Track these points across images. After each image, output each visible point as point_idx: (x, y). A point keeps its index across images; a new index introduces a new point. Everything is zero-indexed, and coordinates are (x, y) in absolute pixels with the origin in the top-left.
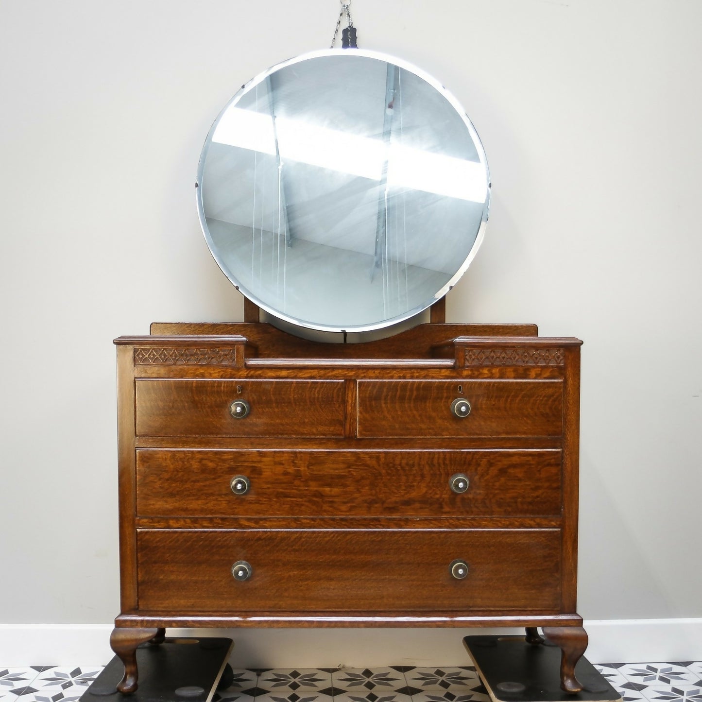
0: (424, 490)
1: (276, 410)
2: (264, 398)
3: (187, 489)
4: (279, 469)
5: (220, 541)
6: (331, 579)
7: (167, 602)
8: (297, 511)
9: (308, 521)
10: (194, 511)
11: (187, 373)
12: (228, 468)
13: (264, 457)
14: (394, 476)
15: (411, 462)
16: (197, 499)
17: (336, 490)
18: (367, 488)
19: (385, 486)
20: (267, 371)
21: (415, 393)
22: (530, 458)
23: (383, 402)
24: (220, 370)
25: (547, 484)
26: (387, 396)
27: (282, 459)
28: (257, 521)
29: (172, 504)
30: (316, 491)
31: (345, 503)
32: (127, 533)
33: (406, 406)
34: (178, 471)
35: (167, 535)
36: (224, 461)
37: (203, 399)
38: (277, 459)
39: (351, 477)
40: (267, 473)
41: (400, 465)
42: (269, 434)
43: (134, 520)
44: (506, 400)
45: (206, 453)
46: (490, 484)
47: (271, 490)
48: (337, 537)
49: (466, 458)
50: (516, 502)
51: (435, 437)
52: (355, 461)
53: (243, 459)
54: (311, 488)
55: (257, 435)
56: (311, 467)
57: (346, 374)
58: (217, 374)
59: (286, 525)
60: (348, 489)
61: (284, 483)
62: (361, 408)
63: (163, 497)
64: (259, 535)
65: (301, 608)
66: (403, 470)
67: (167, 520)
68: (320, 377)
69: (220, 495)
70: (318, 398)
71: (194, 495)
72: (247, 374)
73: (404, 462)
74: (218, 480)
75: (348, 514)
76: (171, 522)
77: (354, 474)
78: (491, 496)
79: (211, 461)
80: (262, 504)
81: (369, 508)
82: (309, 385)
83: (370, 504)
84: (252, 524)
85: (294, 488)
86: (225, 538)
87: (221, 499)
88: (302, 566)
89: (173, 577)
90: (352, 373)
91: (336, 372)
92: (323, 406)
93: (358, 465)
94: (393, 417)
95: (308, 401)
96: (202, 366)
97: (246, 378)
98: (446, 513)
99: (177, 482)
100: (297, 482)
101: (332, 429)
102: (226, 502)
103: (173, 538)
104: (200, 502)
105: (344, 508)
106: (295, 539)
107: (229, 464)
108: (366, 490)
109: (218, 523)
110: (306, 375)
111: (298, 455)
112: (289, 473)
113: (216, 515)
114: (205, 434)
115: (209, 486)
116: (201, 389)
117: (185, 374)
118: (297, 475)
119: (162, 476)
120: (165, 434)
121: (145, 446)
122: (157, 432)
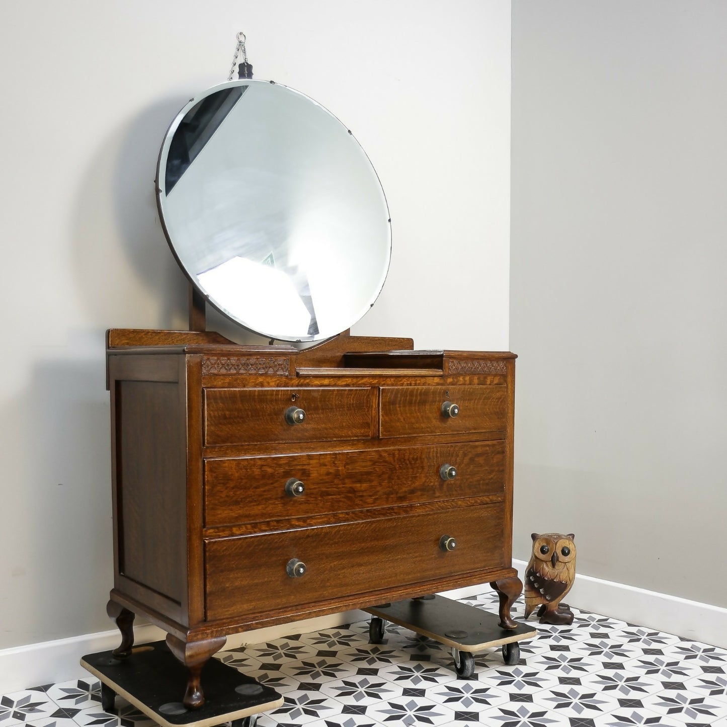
0: (423, 479)
1: (322, 416)
2: (313, 405)
3: (250, 495)
4: (323, 470)
5: (276, 542)
6: (361, 565)
7: (233, 608)
8: (336, 507)
9: (344, 516)
10: (255, 516)
11: (249, 382)
12: (284, 472)
13: (312, 459)
14: (404, 469)
15: (415, 457)
16: (258, 505)
17: (365, 486)
18: (386, 481)
19: (399, 478)
20: (314, 379)
21: (419, 398)
22: (488, 448)
24: (276, 380)
25: (497, 469)
26: (400, 400)
27: (326, 460)
28: (304, 520)
29: (236, 512)
30: (351, 487)
31: (370, 496)
32: (196, 545)
33: (413, 408)
34: (242, 479)
35: (232, 542)
36: (280, 466)
37: (263, 407)
38: (322, 461)
39: (375, 473)
40: (314, 475)
41: (408, 460)
42: (316, 438)
43: (201, 531)
44: (474, 402)
45: (265, 459)
46: (465, 471)
47: (317, 490)
48: (366, 527)
49: (450, 451)
50: (479, 484)
51: (431, 434)
52: (378, 459)
53: (295, 463)
54: (346, 486)
55: (307, 439)
56: (347, 466)
57: (371, 382)
58: (274, 383)
59: (327, 521)
60: (373, 484)
61: (326, 482)
62: (383, 411)
63: (229, 506)
64: (308, 533)
65: (340, 595)
66: (411, 464)
67: (230, 528)
68: (353, 385)
69: (276, 499)
70: (353, 404)
71: (255, 501)
72: (298, 383)
73: (411, 456)
74: (276, 485)
75: (373, 505)
76: (235, 530)
77: (377, 469)
78: (465, 481)
79: (270, 467)
80: (311, 503)
81: (387, 498)
82: (347, 392)
83: (388, 494)
84: (301, 523)
85: (334, 486)
86: (281, 539)
87: (278, 503)
88: (340, 556)
89: (237, 583)
90: (376, 381)
91: (364, 380)
92: (356, 411)
93: (380, 462)
94: (404, 419)
95: (346, 407)
96: (261, 375)
97: (297, 386)
98: (439, 497)
99: (241, 489)
100: (336, 481)
101: (362, 431)
102: (282, 505)
103: (238, 544)
104: (260, 507)
105: (370, 500)
106: (335, 533)
107: (284, 469)
108: (385, 483)
109: (274, 526)
110: (343, 384)
111: (338, 456)
112: (331, 473)
113: (273, 517)
114: (265, 441)
115: (268, 491)
116: (262, 397)
117: (247, 383)
118: (337, 475)
119: (228, 485)
120: (231, 443)
121: (212, 456)
122: (224, 442)
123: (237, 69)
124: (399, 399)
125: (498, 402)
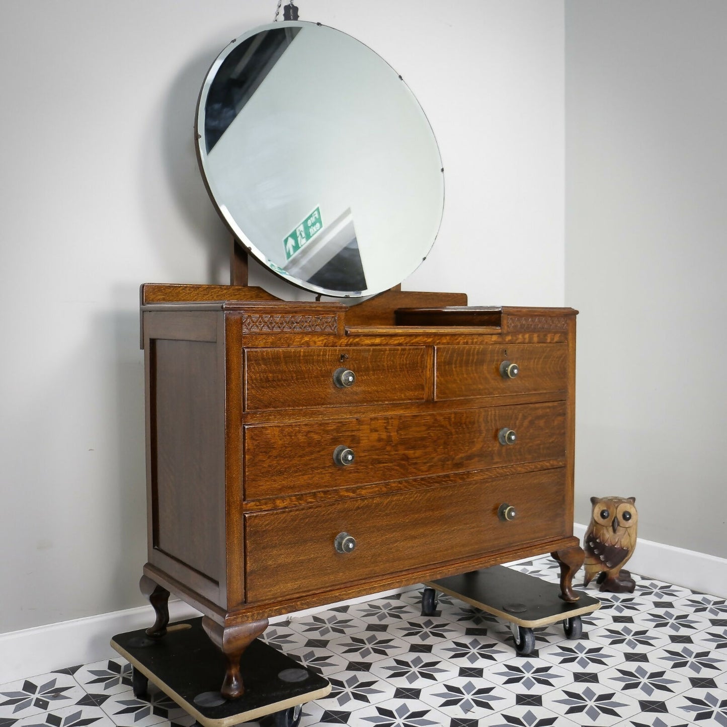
0: (481, 445)
1: (373, 377)
2: (363, 366)
3: (295, 465)
4: (375, 436)
5: (324, 515)
6: (416, 538)
7: (276, 588)
8: (388, 476)
9: (396, 485)
10: (301, 487)
11: (293, 342)
12: (332, 439)
13: (362, 425)
14: (461, 434)
15: (472, 420)
16: (303, 475)
17: (419, 453)
18: (441, 447)
19: (455, 444)
20: (364, 338)
21: (476, 357)
22: (548, 410)
23: (454, 366)
24: (323, 338)
25: (557, 432)
26: (456, 361)
27: (377, 426)
28: (353, 491)
29: (280, 483)
30: (404, 454)
31: (425, 463)
32: (235, 520)
33: (470, 369)
34: (286, 447)
35: (276, 516)
36: (327, 432)
37: (309, 368)
38: (373, 426)
39: (430, 439)
40: (364, 443)
41: (465, 423)
42: (367, 401)
43: (242, 504)
44: (534, 361)
45: (311, 425)
46: (524, 435)
47: (368, 457)
48: (420, 496)
49: (508, 414)
50: (539, 449)
51: (488, 396)
52: (433, 423)
53: (344, 429)
54: (400, 452)
55: (356, 403)
56: (400, 432)
57: (426, 340)
58: (321, 342)
59: (378, 491)
60: (428, 450)
61: (378, 449)
62: (438, 372)
63: (272, 476)
64: (357, 504)
65: (391, 570)
66: (468, 428)
67: (273, 500)
68: (407, 344)
69: (324, 468)
70: (406, 364)
71: (300, 471)
72: (347, 342)
73: (468, 420)
74: (323, 453)
75: (427, 473)
76: (278, 502)
77: (432, 434)
78: (524, 445)
79: (317, 433)
80: (361, 472)
81: (443, 466)
82: (399, 352)
83: (444, 461)
84: (351, 494)
85: (386, 453)
86: (329, 512)
87: (325, 472)
88: (393, 529)
89: (281, 560)
90: (430, 340)
91: (418, 339)
92: (410, 372)
93: (436, 427)
94: (460, 381)
95: (398, 367)
96: (307, 334)
97: (346, 345)
98: (497, 463)
99: (285, 458)
100: (388, 448)
101: (416, 393)
102: (330, 474)
103: (282, 518)
104: (306, 477)
105: (424, 468)
107: (332, 435)
108: (440, 449)
109: (322, 497)
110: (396, 342)
111: (390, 421)
112: (383, 439)
113: (320, 488)
114: (311, 406)
115: (315, 459)
116: (308, 358)
117: (291, 342)
118: (389, 440)
119: (270, 454)
120: (274, 407)
121: (253, 422)
122: (266, 407)
123: (282, 11)
124: (455, 359)
125: (558, 361)
